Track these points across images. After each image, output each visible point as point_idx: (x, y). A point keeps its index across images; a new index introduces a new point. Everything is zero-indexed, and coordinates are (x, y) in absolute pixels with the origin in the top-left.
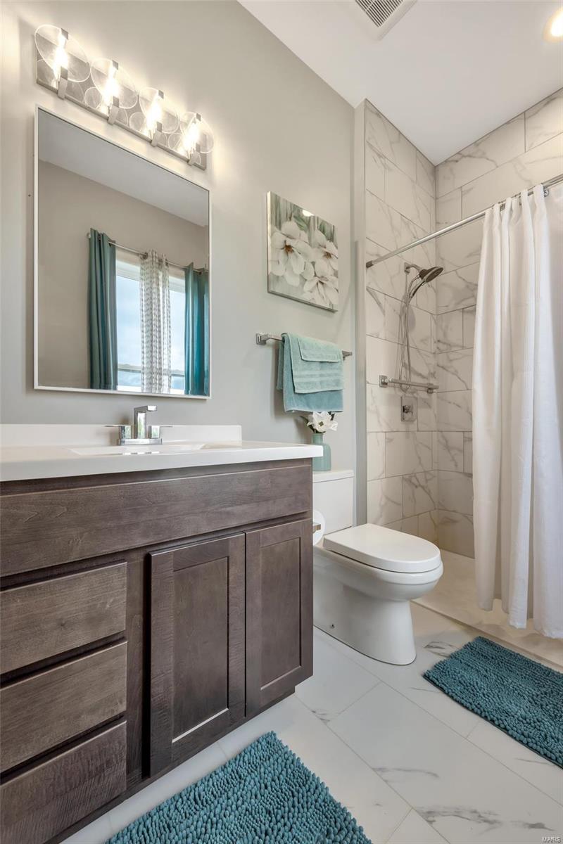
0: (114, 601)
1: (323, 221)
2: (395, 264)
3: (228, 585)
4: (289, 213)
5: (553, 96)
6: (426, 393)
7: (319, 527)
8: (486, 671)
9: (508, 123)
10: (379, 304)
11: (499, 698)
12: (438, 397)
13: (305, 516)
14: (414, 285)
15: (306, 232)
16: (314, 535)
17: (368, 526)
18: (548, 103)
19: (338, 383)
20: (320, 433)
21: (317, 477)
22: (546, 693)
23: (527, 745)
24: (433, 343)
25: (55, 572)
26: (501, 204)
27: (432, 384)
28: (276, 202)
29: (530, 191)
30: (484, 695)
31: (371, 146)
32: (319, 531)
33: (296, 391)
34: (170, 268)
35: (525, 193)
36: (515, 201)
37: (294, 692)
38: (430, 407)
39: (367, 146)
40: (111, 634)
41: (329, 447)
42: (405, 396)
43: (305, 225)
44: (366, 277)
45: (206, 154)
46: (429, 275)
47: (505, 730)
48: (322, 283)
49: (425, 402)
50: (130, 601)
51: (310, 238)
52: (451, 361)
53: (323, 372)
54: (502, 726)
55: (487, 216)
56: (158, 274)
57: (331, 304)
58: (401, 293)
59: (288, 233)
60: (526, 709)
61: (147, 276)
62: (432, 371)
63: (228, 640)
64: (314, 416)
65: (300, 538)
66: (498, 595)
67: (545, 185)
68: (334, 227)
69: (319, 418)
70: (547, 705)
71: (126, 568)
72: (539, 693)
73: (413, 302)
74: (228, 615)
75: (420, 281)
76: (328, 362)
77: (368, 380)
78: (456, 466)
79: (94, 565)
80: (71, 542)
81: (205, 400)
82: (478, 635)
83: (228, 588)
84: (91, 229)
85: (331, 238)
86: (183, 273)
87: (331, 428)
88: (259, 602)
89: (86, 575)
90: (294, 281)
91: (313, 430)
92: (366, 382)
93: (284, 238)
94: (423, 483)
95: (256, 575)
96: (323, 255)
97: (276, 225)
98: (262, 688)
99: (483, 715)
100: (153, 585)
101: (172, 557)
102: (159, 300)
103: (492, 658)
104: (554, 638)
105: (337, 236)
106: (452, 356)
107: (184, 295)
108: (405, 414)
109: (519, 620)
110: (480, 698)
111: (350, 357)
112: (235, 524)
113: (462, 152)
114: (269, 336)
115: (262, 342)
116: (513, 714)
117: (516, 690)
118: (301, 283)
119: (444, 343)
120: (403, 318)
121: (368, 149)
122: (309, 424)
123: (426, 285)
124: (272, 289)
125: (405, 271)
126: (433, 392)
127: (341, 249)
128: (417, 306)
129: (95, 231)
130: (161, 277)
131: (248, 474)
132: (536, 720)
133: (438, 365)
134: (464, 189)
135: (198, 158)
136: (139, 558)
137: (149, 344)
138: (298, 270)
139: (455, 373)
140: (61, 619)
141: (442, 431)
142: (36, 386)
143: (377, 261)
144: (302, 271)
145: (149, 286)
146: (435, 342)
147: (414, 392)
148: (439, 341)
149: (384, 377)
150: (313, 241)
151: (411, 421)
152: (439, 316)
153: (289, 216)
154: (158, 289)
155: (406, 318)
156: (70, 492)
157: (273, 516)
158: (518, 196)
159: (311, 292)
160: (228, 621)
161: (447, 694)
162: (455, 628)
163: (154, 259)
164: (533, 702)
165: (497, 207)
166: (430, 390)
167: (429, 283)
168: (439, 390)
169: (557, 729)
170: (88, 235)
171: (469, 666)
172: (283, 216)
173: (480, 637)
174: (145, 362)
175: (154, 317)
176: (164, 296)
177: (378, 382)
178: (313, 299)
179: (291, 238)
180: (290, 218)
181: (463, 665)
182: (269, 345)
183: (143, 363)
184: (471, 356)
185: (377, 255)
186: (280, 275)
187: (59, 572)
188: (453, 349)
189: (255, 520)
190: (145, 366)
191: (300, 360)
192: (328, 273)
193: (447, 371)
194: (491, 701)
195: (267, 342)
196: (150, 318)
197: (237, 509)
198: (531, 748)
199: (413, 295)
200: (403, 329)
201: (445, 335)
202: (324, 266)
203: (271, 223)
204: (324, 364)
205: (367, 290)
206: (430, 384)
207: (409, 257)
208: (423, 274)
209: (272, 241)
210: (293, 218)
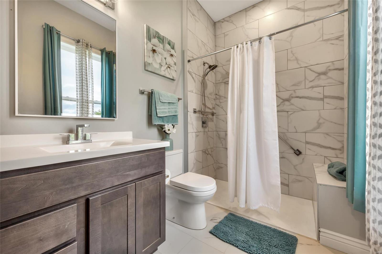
0: (69, 224)
1: (170, 40)
2: (199, 62)
3: (127, 207)
4: (154, 34)
5: (255, 5)
6: (211, 115)
7: (168, 176)
8: (232, 226)
9: (240, 11)
10: (193, 78)
11: (236, 235)
12: (216, 117)
13: (162, 172)
14: (207, 71)
15: (162, 44)
16: (166, 180)
17: (189, 173)
18: (253, 7)
19: (176, 112)
20: (168, 134)
21: (167, 153)
22: (251, 230)
23: (244, 251)
24: (214, 94)
25: (37, 214)
26: (237, 46)
27: (214, 112)
28: (148, 29)
29: (246, 43)
30: (230, 235)
31: (190, 10)
32: (168, 178)
33: (158, 116)
34: (93, 49)
35: (245, 43)
36: (241, 45)
37: (157, 249)
38: (213, 121)
39: (188, 10)
40: (68, 240)
41: (172, 140)
42: (203, 117)
43: (161, 41)
44: (188, 66)
45: (114, 3)
46: (212, 68)
47: (237, 247)
48: (169, 68)
49: (211, 119)
50: (78, 222)
51: (164, 47)
52: (221, 103)
53: (170, 107)
54: (236, 245)
55: (232, 49)
56: (86, 52)
57: (173, 77)
58: (202, 74)
59: (154, 44)
60: (244, 238)
61: (80, 52)
62: (214, 107)
63: (127, 232)
64: (166, 126)
65: (160, 182)
66: (236, 196)
67: (251, 41)
68: (174, 43)
69: (168, 127)
70: (251, 235)
71: (76, 207)
72: (248, 231)
73: (206, 78)
74: (127, 221)
75: (209, 69)
76: (172, 103)
77: (188, 110)
78: (222, 145)
79: (59, 207)
80: (46, 198)
81: (114, 120)
82: (229, 212)
83: (127, 209)
84: (45, 23)
85: (173, 48)
86: (100, 52)
87: (173, 132)
88: (142, 213)
89: (54, 213)
90: (157, 66)
91: (165, 132)
92: (188, 111)
93: (152, 46)
94: (210, 153)
95: (141, 201)
96: (169, 55)
97: (148, 40)
98: (143, 251)
99: (230, 243)
100: (90, 213)
101: (100, 198)
102: (86, 65)
103: (234, 220)
104: (253, 209)
105: (176, 47)
106: (221, 101)
107: (100, 63)
108: (203, 124)
109: (242, 205)
110: (229, 237)
111: (181, 100)
112: (131, 179)
113: (224, 19)
114: (145, 91)
115: (142, 93)
116: (240, 240)
117: (241, 231)
118: (160, 67)
119: (218, 95)
120: (202, 84)
121: (188, 11)
122: (163, 130)
123: (211, 71)
124: (146, 69)
125: (203, 65)
126: (214, 115)
127: (177, 53)
128: (208, 80)
129: (48, 25)
130: (87, 53)
131: (137, 156)
132: (247, 241)
133: (216, 104)
134: (225, 34)
135: (110, 4)
136: (83, 201)
137: (81, 87)
138: (159, 61)
139: (222, 108)
140: (40, 237)
141: (217, 131)
142: (17, 114)
143: (192, 60)
144: (161, 61)
145: (81, 57)
146: (215, 95)
147: (207, 115)
148: (216, 94)
149: (195, 109)
150: (165, 48)
151: (206, 127)
152: (216, 84)
153: (154, 36)
154: (86, 59)
155: (204, 84)
156: (45, 173)
157: (148, 174)
158: (242, 44)
159: (164, 71)
160: (127, 224)
161: (218, 238)
162: (222, 211)
163: (84, 43)
164: (247, 234)
165: (236, 46)
166: (213, 114)
167: (213, 71)
168: (216, 115)
169: (253, 242)
170: (43, 26)
171: (226, 225)
172: (152, 36)
173: (230, 213)
174: (78, 96)
175: (84, 73)
176: (89, 63)
177: (192, 111)
178: (165, 74)
179: (156, 46)
180: (155, 37)
181: (224, 225)
182: (145, 94)
183: (77, 97)
184: (227, 101)
185: (192, 57)
186: (150, 62)
187: (39, 214)
188: (222, 98)
189: (140, 176)
190: (78, 98)
191: (160, 102)
192: (172, 63)
193: (219, 107)
194: (233, 237)
195: (144, 93)
196: (81, 73)
197: (132, 173)
198: (245, 251)
199: (207, 75)
200: (203, 89)
201: (218, 92)
202: (170, 60)
203: (146, 39)
204: (170, 103)
205: (188, 72)
206: (213, 112)
207: (205, 60)
208: (210, 67)
209: (147, 47)
210: (156, 37)
